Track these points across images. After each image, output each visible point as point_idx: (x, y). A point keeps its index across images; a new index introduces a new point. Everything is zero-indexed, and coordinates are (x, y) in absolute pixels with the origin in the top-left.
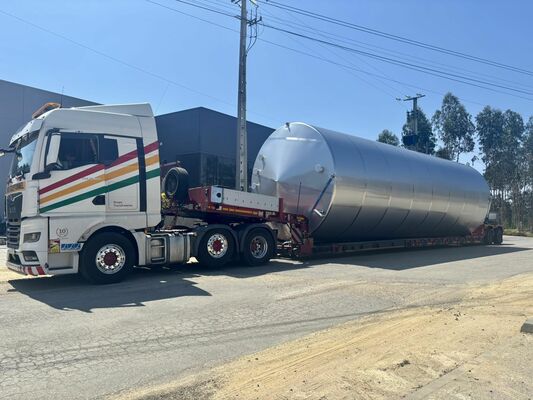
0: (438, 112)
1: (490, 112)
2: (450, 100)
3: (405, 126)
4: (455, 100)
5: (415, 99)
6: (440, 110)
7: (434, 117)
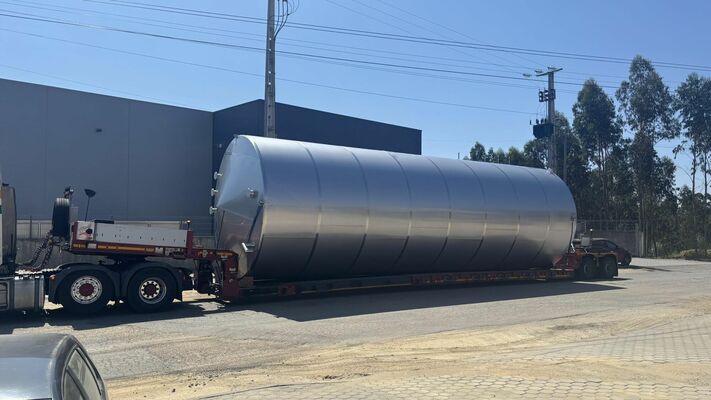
0: (625, 85)
1: (697, 82)
2: (639, 65)
3: (575, 106)
4: (647, 65)
5: (551, 75)
6: (628, 81)
7: (618, 92)
